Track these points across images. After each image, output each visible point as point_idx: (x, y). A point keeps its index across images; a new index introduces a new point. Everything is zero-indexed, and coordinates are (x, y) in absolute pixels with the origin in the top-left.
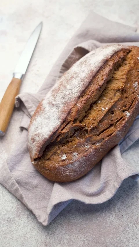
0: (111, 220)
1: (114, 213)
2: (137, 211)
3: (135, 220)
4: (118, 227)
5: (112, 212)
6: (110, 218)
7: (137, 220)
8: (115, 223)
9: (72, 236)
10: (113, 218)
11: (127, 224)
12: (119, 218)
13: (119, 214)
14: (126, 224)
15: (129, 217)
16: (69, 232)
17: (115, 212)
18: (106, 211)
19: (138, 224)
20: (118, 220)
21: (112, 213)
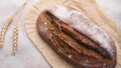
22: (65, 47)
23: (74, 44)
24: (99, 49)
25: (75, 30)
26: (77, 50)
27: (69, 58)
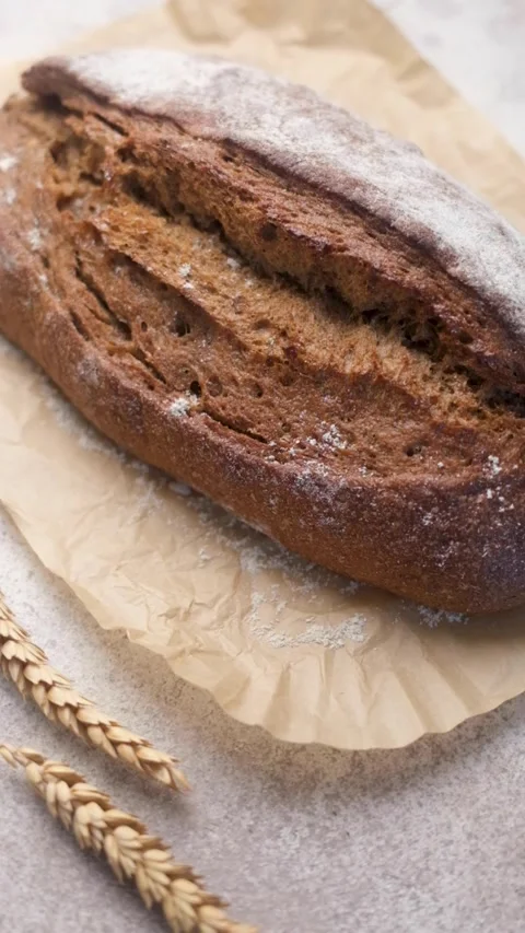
0: (283, 849)
1: (305, 819)
2: (431, 818)
3: (414, 864)
4: (318, 891)
5: (292, 809)
6: (280, 843)
7: (421, 865)
8: (302, 870)
9: (60, 917)
10: (296, 844)
11: (370, 880)
12: (325, 846)
13: (328, 824)
14: (363, 880)
15: (382, 843)
16: (47, 891)
17: (310, 813)
18: (265, 804)
19: (424, 884)
20: (320, 853)
21: (295, 815)
22: (144, 326)
23: (216, 284)
24: (438, 307)
25: (231, 148)
26: (249, 337)
27: (175, 421)
